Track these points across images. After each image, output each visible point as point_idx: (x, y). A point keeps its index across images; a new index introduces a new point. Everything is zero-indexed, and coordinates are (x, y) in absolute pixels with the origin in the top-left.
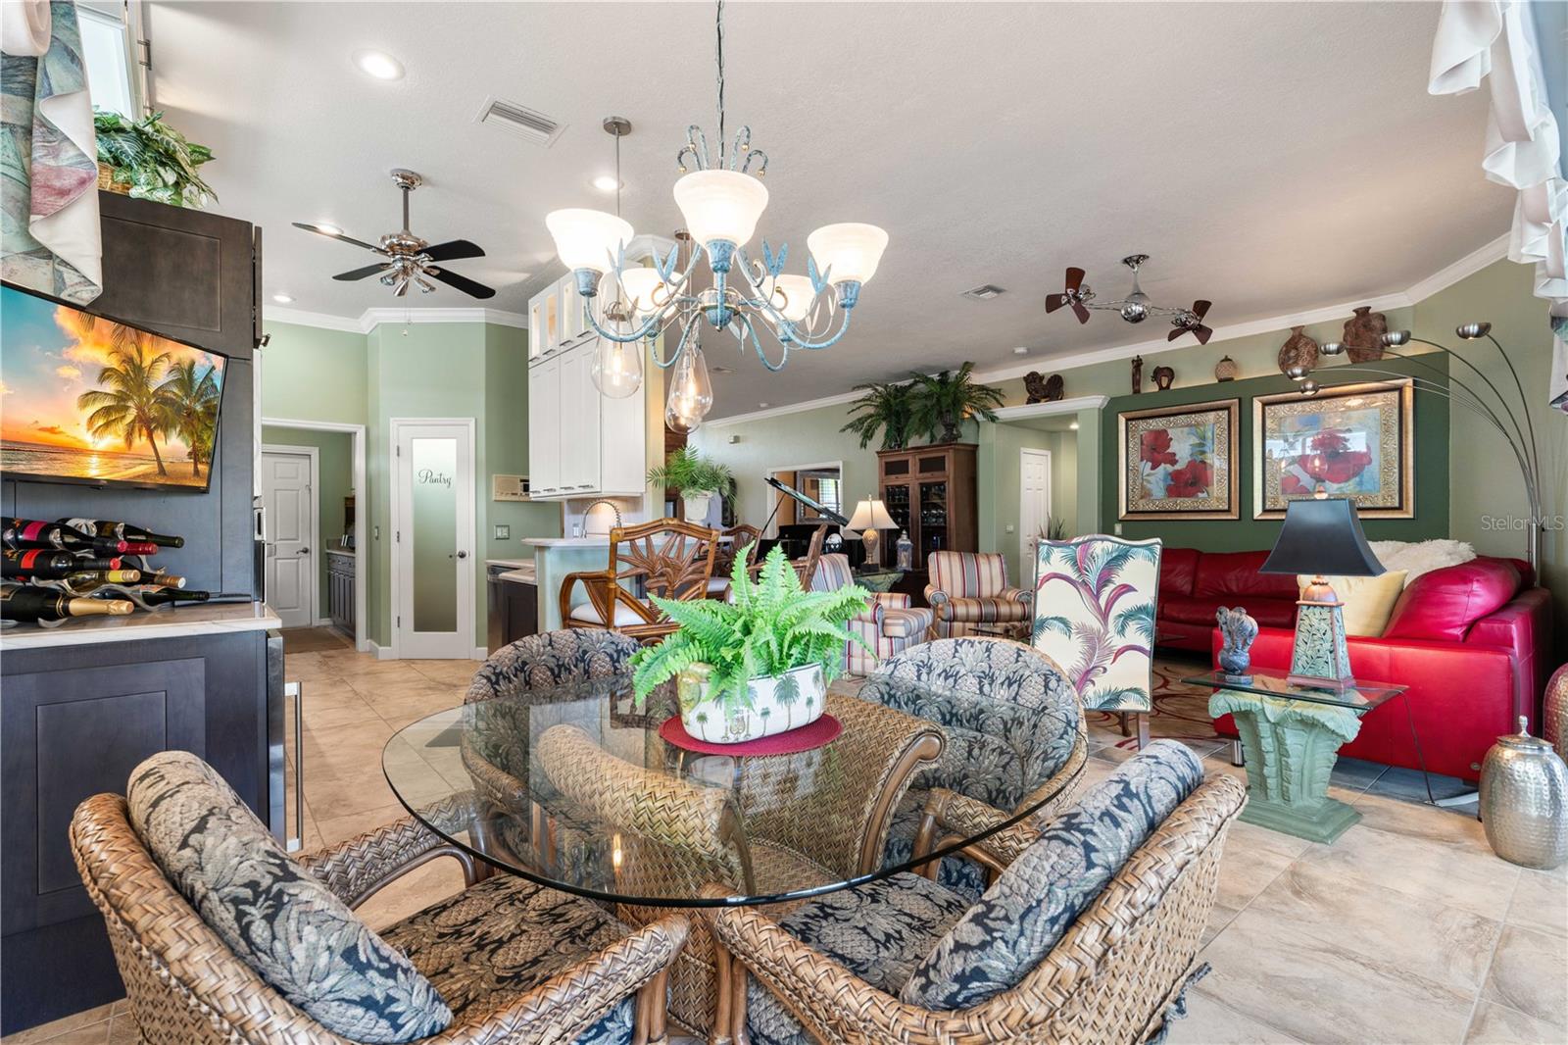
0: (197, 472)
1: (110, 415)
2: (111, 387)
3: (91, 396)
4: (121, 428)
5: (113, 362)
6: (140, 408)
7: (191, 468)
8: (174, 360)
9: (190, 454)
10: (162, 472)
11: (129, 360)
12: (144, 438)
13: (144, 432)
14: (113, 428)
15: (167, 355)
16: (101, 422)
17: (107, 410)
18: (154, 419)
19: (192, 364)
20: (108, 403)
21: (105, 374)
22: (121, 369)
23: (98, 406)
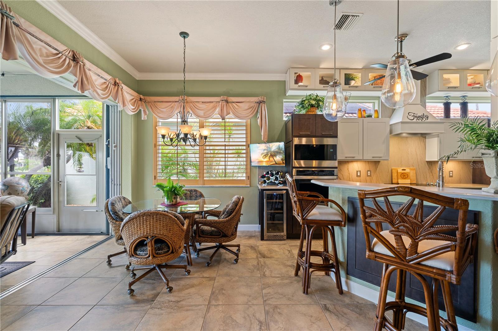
0: (283, 163)
1: (266, 156)
2: (265, 152)
3: (263, 153)
4: (268, 157)
5: (265, 148)
6: (270, 154)
7: (282, 162)
8: (276, 145)
9: (281, 160)
10: (276, 163)
11: (268, 147)
12: (272, 158)
13: (272, 157)
14: (266, 157)
15: (274, 145)
16: (265, 157)
17: (265, 155)
18: (273, 155)
19: (279, 145)
20: (265, 154)
21: (264, 150)
22: (267, 149)
23: (264, 155)
